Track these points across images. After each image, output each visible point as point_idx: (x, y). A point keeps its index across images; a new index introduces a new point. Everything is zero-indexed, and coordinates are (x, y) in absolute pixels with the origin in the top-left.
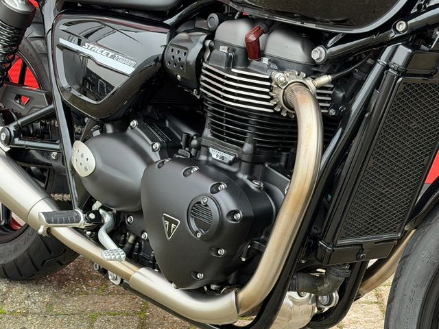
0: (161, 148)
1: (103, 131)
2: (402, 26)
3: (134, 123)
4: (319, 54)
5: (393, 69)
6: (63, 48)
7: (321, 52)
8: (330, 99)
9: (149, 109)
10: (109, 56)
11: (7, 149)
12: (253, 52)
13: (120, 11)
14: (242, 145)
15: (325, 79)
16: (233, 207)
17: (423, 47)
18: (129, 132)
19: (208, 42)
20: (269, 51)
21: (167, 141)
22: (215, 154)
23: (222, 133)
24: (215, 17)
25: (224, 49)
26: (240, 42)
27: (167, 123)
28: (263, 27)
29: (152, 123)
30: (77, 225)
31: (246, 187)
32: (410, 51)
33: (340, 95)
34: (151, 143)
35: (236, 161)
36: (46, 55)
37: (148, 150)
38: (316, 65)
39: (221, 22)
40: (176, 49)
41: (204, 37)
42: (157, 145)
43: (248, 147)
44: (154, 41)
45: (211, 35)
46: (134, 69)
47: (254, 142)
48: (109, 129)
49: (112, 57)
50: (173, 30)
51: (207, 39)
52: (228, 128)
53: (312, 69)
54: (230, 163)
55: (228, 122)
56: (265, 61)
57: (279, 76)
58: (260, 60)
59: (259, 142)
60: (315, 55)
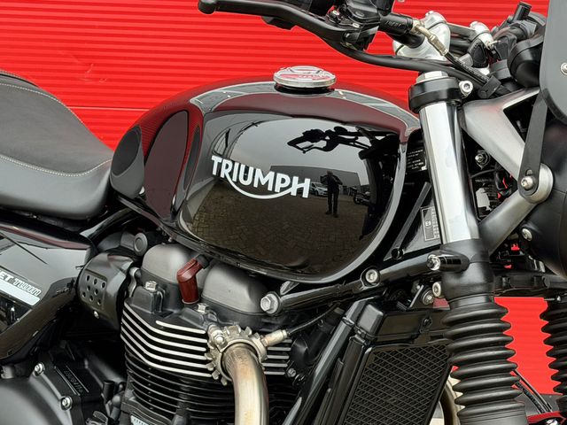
0: (73, 405)
2: (373, 277)
3: (40, 367)
4: (270, 303)
5: (360, 336)
7: (272, 302)
8: (287, 357)
9: (63, 344)
10: (7, 279)
12: (189, 292)
13: (27, 215)
14: (171, 417)
15: (279, 335)
17: (399, 304)
18: (33, 380)
19: (134, 271)
20: (207, 294)
21: (83, 394)
23: (147, 399)
24: (143, 237)
25: (150, 287)
26: (172, 277)
27: (86, 363)
28: (201, 261)
29: (65, 365)
32: (381, 313)
33: (303, 349)
34: (60, 397)
37: (56, 407)
39: (150, 245)
40: (93, 278)
41: (129, 264)
42: (68, 400)
43: (178, 420)
44: (69, 260)
45: (138, 262)
46: (38, 300)
48: (8, 373)
49: (11, 281)
51: (132, 266)
52: (153, 394)
53: (261, 324)
55: (153, 387)
56: (202, 309)
57: (217, 334)
58: (194, 307)
59: (194, 413)
60: (265, 305)
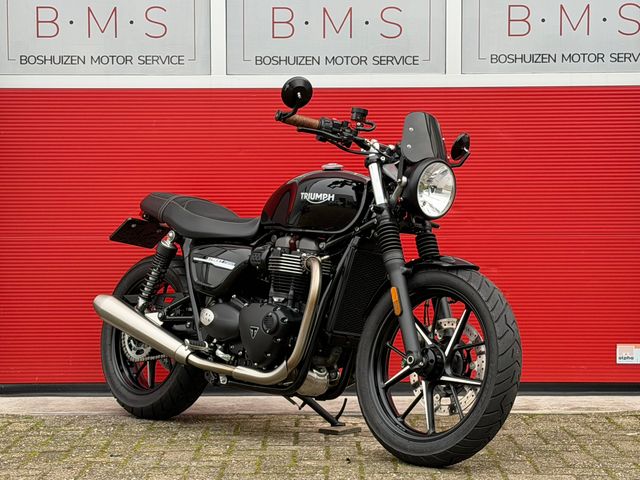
1: (217, 302)
2: (357, 229)
3: (234, 296)
4: (322, 245)
6: (196, 262)
10: (221, 262)
11: (161, 323)
12: (292, 248)
14: (288, 292)
15: (326, 257)
16: (284, 316)
18: (231, 300)
19: (272, 249)
20: (300, 247)
22: (275, 299)
23: (279, 288)
24: (275, 237)
25: (279, 249)
26: (287, 245)
29: (243, 296)
30: (202, 349)
31: (291, 311)
34: (243, 304)
35: (286, 300)
36: (185, 275)
38: (323, 252)
39: (278, 238)
40: (256, 254)
43: (291, 292)
44: (245, 253)
45: (273, 246)
46: (234, 267)
47: (294, 290)
48: (221, 301)
50: (254, 247)
51: (271, 247)
53: (320, 253)
54: (283, 302)
56: (298, 250)
57: (304, 255)
58: (296, 250)
59: (296, 289)
60: (321, 246)
